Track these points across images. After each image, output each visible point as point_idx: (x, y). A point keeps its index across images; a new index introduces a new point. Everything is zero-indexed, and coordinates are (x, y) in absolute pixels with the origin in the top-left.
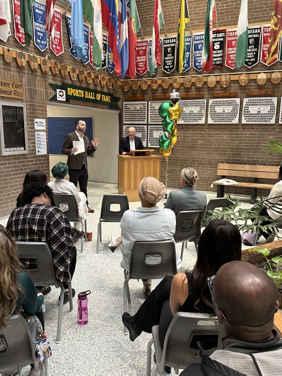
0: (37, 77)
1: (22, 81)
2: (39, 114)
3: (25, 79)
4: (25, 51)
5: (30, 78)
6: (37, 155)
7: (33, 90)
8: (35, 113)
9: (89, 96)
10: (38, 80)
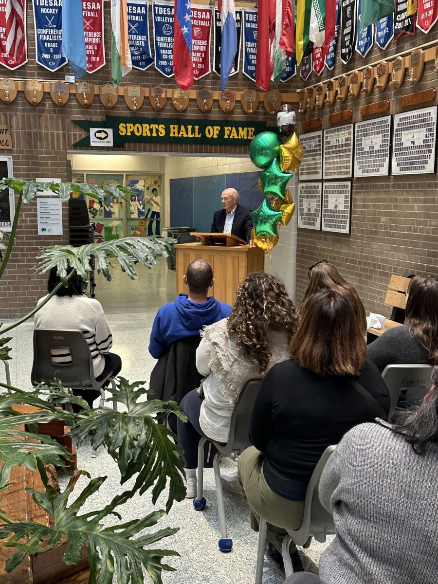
0: (43, 112)
1: (10, 123)
2: (47, 170)
3: (17, 118)
4: (18, 76)
5: (29, 116)
6: (39, 234)
7: (35, 134)
8: (38, 170)
9: (181, 133)
10: (46, 117)
